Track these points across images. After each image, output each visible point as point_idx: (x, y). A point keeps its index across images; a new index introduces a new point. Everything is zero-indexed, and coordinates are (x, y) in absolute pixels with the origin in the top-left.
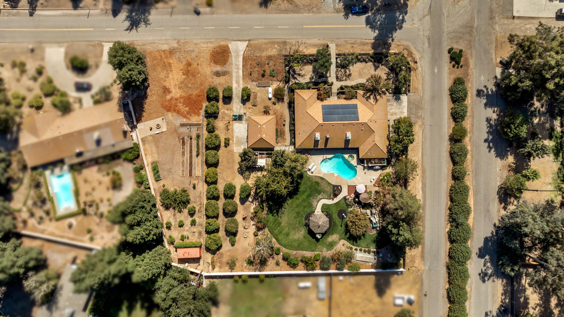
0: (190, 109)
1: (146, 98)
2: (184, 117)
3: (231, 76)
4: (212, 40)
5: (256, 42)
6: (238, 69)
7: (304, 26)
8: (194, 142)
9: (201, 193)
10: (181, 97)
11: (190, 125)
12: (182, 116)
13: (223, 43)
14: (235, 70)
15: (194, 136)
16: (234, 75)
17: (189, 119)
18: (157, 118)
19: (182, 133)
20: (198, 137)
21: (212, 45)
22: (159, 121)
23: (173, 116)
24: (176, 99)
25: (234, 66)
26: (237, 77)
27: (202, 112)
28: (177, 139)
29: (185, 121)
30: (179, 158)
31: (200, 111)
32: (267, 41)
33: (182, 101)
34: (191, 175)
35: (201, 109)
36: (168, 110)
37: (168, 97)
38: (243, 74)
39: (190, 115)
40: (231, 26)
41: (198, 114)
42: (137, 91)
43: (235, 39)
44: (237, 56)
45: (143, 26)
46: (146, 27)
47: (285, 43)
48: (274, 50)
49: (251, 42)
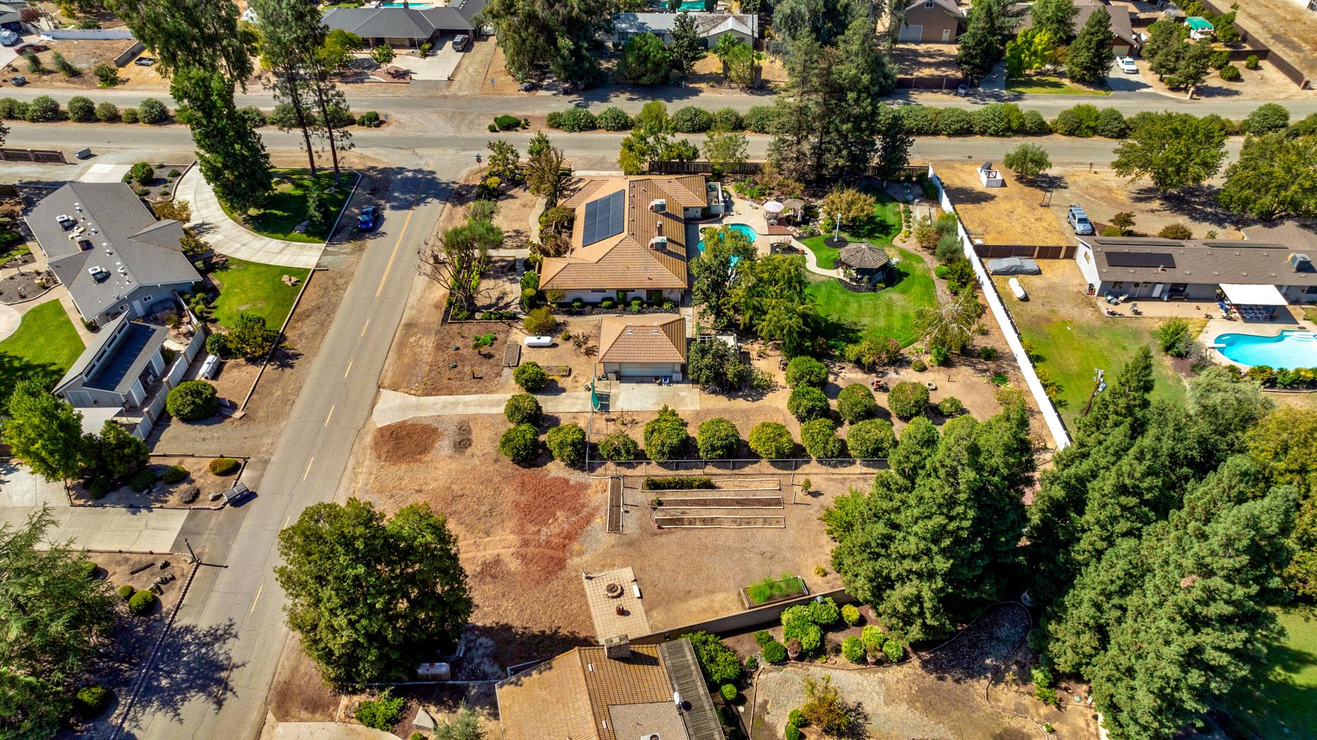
0: (562, 507)
1: (507, 628)
2: (588, 522)
3: (475, 417)
4: (351, 463)
5: (389, 374)
6: (456, 404)
7: (378, 294)
8: (670, 495)
9: (831, 480)
10: (521, 530)
11: (615, 506)
12: (582, 528)
13: (369, 440)
14: (460, 410)
15: (652, 496)
16: (472, 410)
17: (597, 509)
18: (584, 596)
19: (641, 527)
20: (653, 485)
21: (367, 462)
22: (595, 592)
23: (580, 553)
24: (526, 543)
25: (446, 412)
26: (481, 404)
27: (576, 477)
28: (663, 539)
29: (600, 522)
30: (727, 535)
31: (572, 482)
32: (392, 356)
33: (532, 528)
34: (778, 502)
35: (567, 482)
36: (561, 564)
37: (514, 565)
38: (476, 393)
39: (583, 506)
40: (324, 421)
41: (583, 487)
42: (477, 661)
43: (366, 413)
44: (417, 407)
45: (226, 647)
46: (236, 636)
47: (410, 326)
48: (423, 341)
49: (387, 382)
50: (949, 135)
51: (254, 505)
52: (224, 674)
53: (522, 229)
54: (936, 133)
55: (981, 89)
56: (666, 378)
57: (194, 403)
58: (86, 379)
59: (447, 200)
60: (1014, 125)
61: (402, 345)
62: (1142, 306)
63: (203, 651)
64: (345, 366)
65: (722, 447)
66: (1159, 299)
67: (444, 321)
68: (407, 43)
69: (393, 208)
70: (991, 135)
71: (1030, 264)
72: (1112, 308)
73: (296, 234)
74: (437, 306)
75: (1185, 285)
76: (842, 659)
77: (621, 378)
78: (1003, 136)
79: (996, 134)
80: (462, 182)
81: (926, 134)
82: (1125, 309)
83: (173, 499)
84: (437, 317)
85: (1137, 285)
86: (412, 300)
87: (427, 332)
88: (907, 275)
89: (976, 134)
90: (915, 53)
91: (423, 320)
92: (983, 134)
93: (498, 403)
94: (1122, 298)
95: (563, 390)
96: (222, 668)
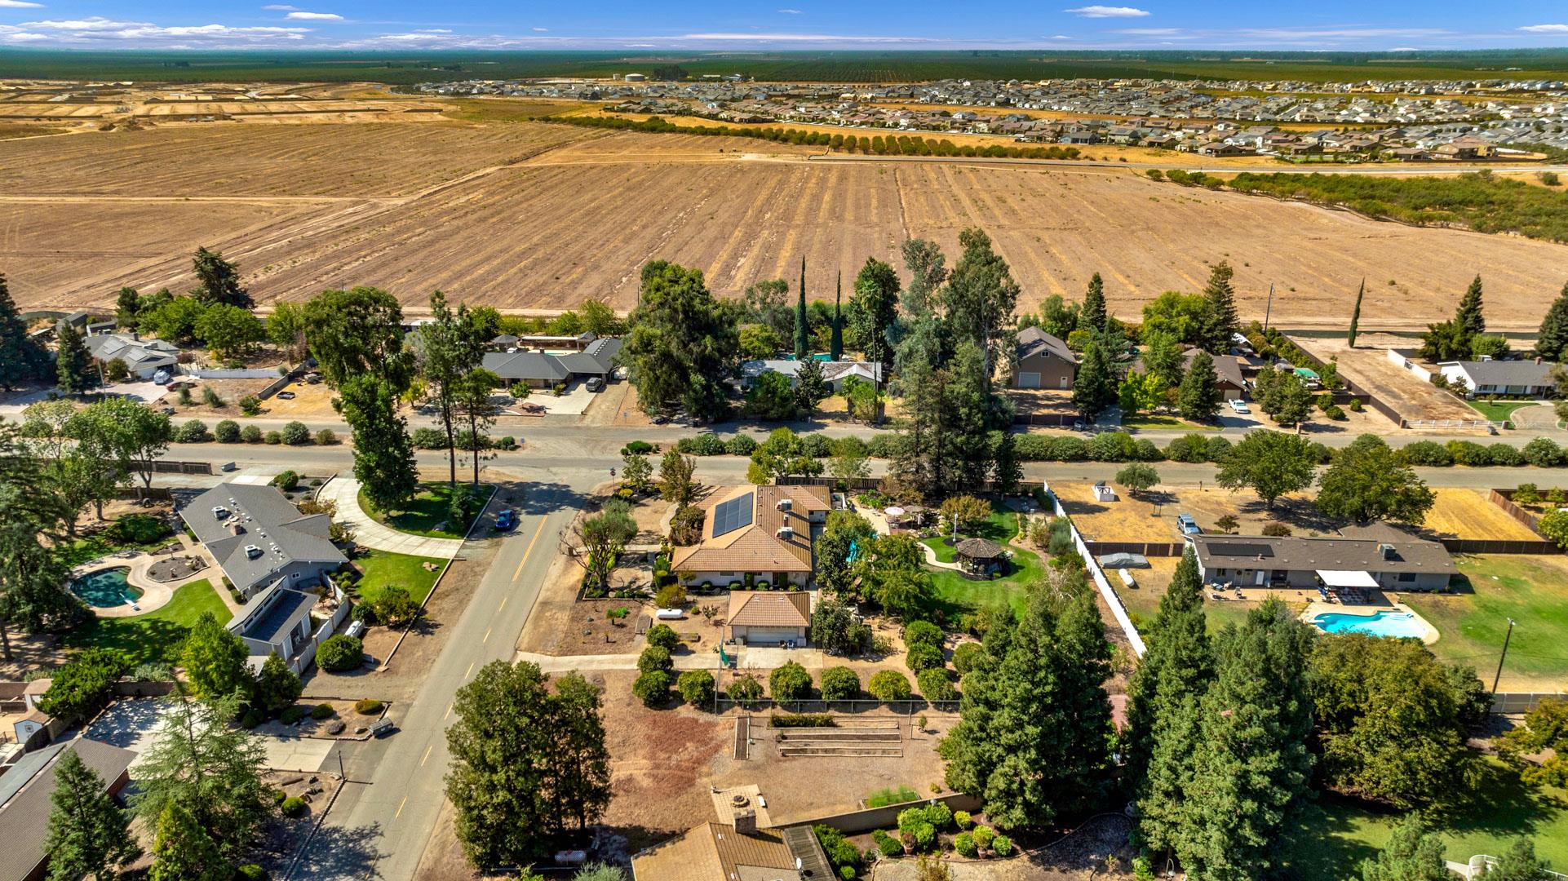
0: (691, 740)
1: (640, 829)
2: (716, 751)
3: (609, 672)
5: (526, 640)
6: (592, 662)
7: (515, 577)
8: (793, 731)
10: (652, 756)
11: (742, 739)
12: (710, 755)
14: (594, 667)
15: (777, 732)
16: (606, 667)
17: (724, 742)
18: (713, 806)
19: (766, 755)
20: (779, 722)
22: (722, 804)
23: (709, 775)
24: (657, 767)
25: (583, 668)
26: (614, 662)
27: (705, 717)
28: (787, 764)
29: (728, 751)
30: (849, 762)
31: (700, 721)
32: (529, 625)
33: (663, 755)
34: (897, 737)
35: (696, 721)
36: (691, 782)
37: (646, 783)
38: (610, 653)
39: (712, 739)
40: (464, 675)
41: (711, 725)
42: (610, 853)
44: (553, 665)
45: (372, 843)
46: (382, 835)
47: (545, 604)
48: (559, 615)
49: (523, 646)
50: (1065, 460)
51: (397, 738)
52: (370, 863)
53: (653, 529)
54: (1052, 459)
55: (1097, 426)
56: (791, 642)
57: (343, 653)
58: (244, 630)
59: (581, 508)
60: (1127, 451)
61: (538, 618)
62: (1244, 592)
63: (351, 845)
64: (483, 634)
65: (843, 689)
66: (1263, 586)
67: (579, 599)
68: (542, 384)
69: (528, 513)
70: (1106, 461)
71: (1139, 559)
72: (1217, 593)
73: (436, 531)
74: (572, 589)
75: (1285, 572)
76: (955, 854)
77: (748, 643)
78: (1117, 461)
79: (1110, 460)
80: (595, 494)
81: (1043, 459)
82: (1231, 595)
83: (321, 731)
84: (573, 596)
85: (1239, 572)
86: (547, 584)
87: (562, 608)
88: (1022, 567)
89: (1091, 460)
90: (1035, 397)
91: (558, 599)
92: (1098, 460)
93: (631, 661)
94: (1227, 585)
95: (693, 652)
96: (369, 858)
